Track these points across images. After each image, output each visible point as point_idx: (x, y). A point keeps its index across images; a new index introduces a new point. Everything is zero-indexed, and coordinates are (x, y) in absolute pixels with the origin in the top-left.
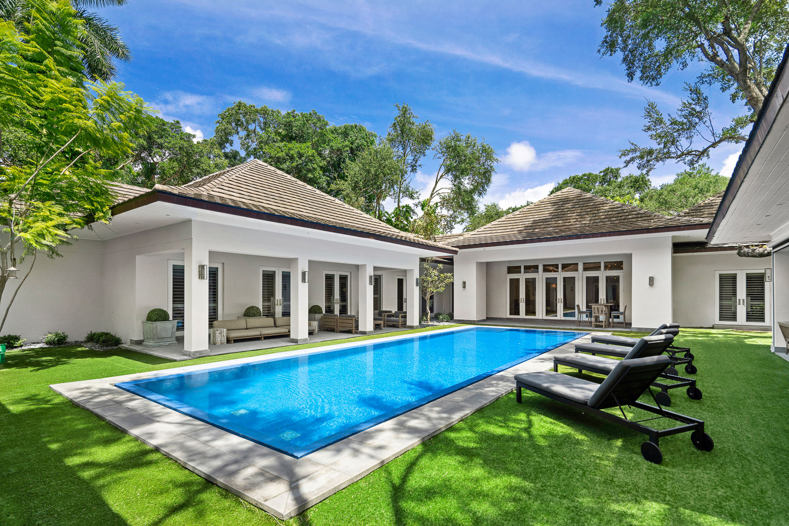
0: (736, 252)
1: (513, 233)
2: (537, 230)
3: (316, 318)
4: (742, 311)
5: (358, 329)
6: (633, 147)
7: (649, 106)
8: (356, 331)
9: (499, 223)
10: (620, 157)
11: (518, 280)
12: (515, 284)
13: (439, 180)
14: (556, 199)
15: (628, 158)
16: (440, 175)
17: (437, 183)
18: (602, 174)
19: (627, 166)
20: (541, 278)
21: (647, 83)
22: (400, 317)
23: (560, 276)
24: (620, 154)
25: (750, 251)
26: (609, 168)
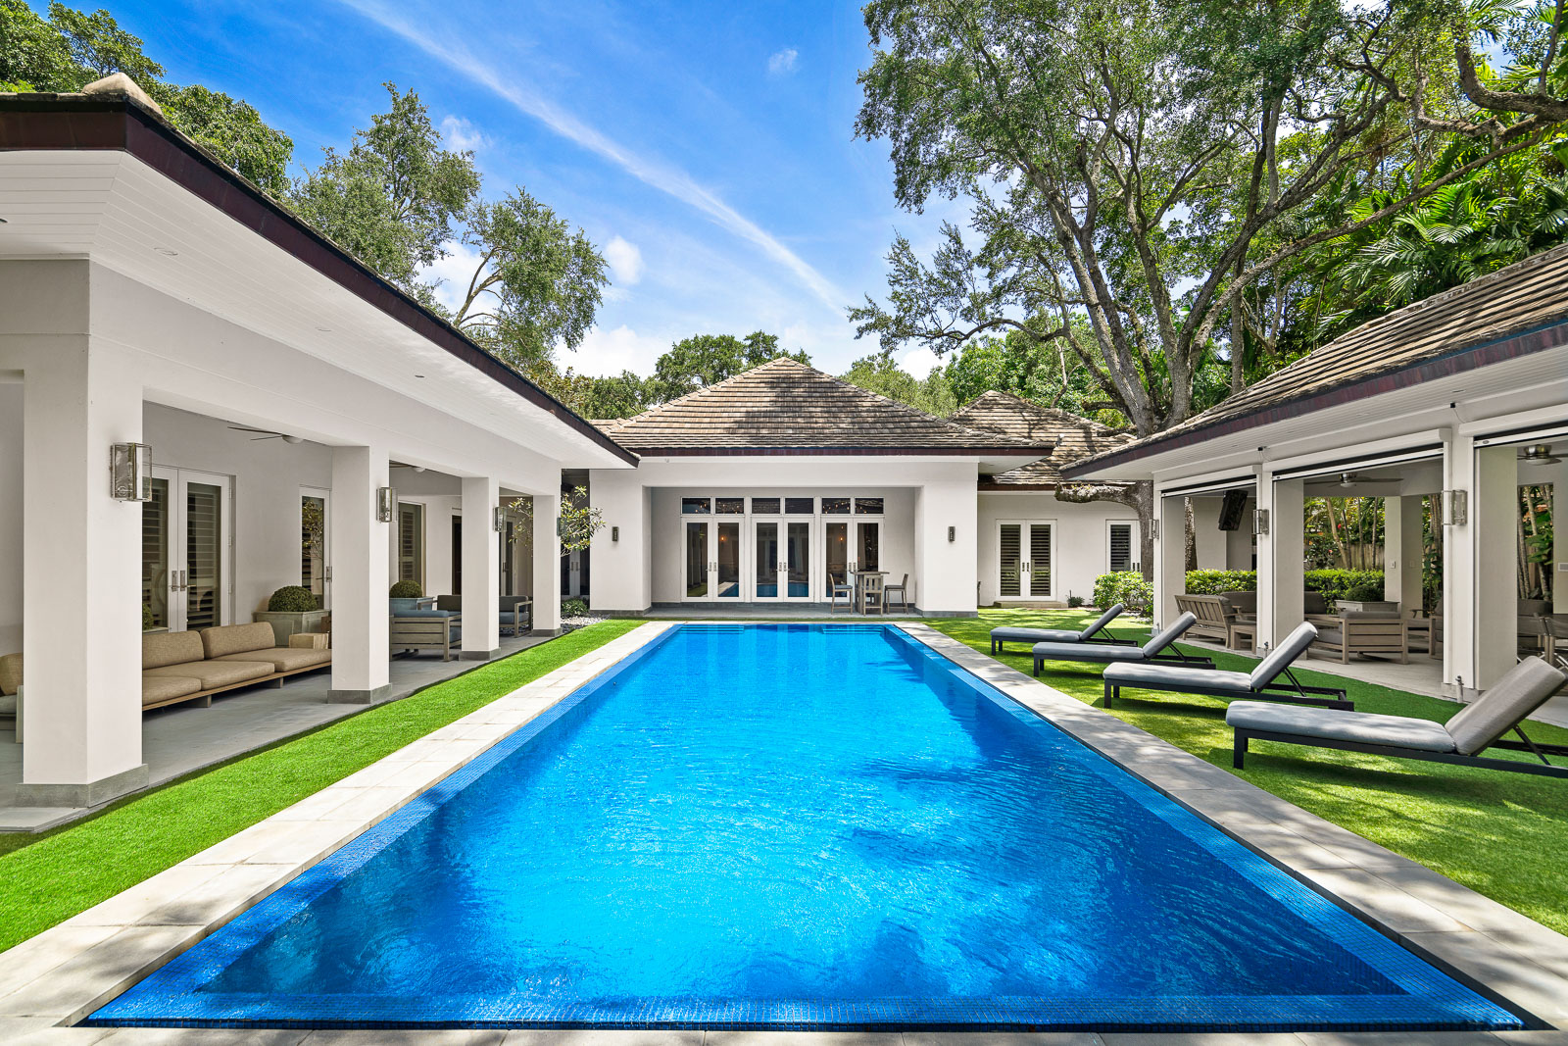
0: (1054, 492)
1: (715, 431)
2: (764, 431)
3: (304, 623)
4: (1026, 579)
5: (459, 647)
6: (869, 306)
7: (899, 243)
8: (455, 652)
9: (678, 409)
10: (851, 320)
11: (704, 527)
12: (697, 534)
13: (476, 293)
14: (770, 376)
15: (863, 323)
16: (481, 278)
17: (470, 299)
18: (749, 342)
19: (860, 336)
20: (748, 524)
21: (903, 205)
22: (517, 609)
23: (783, 521)
24: (851, 314)
25: (1071, 493)
26: (760, 333)
